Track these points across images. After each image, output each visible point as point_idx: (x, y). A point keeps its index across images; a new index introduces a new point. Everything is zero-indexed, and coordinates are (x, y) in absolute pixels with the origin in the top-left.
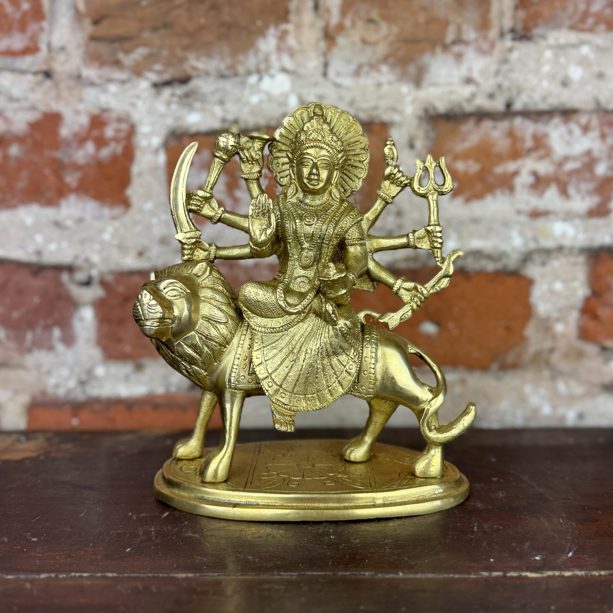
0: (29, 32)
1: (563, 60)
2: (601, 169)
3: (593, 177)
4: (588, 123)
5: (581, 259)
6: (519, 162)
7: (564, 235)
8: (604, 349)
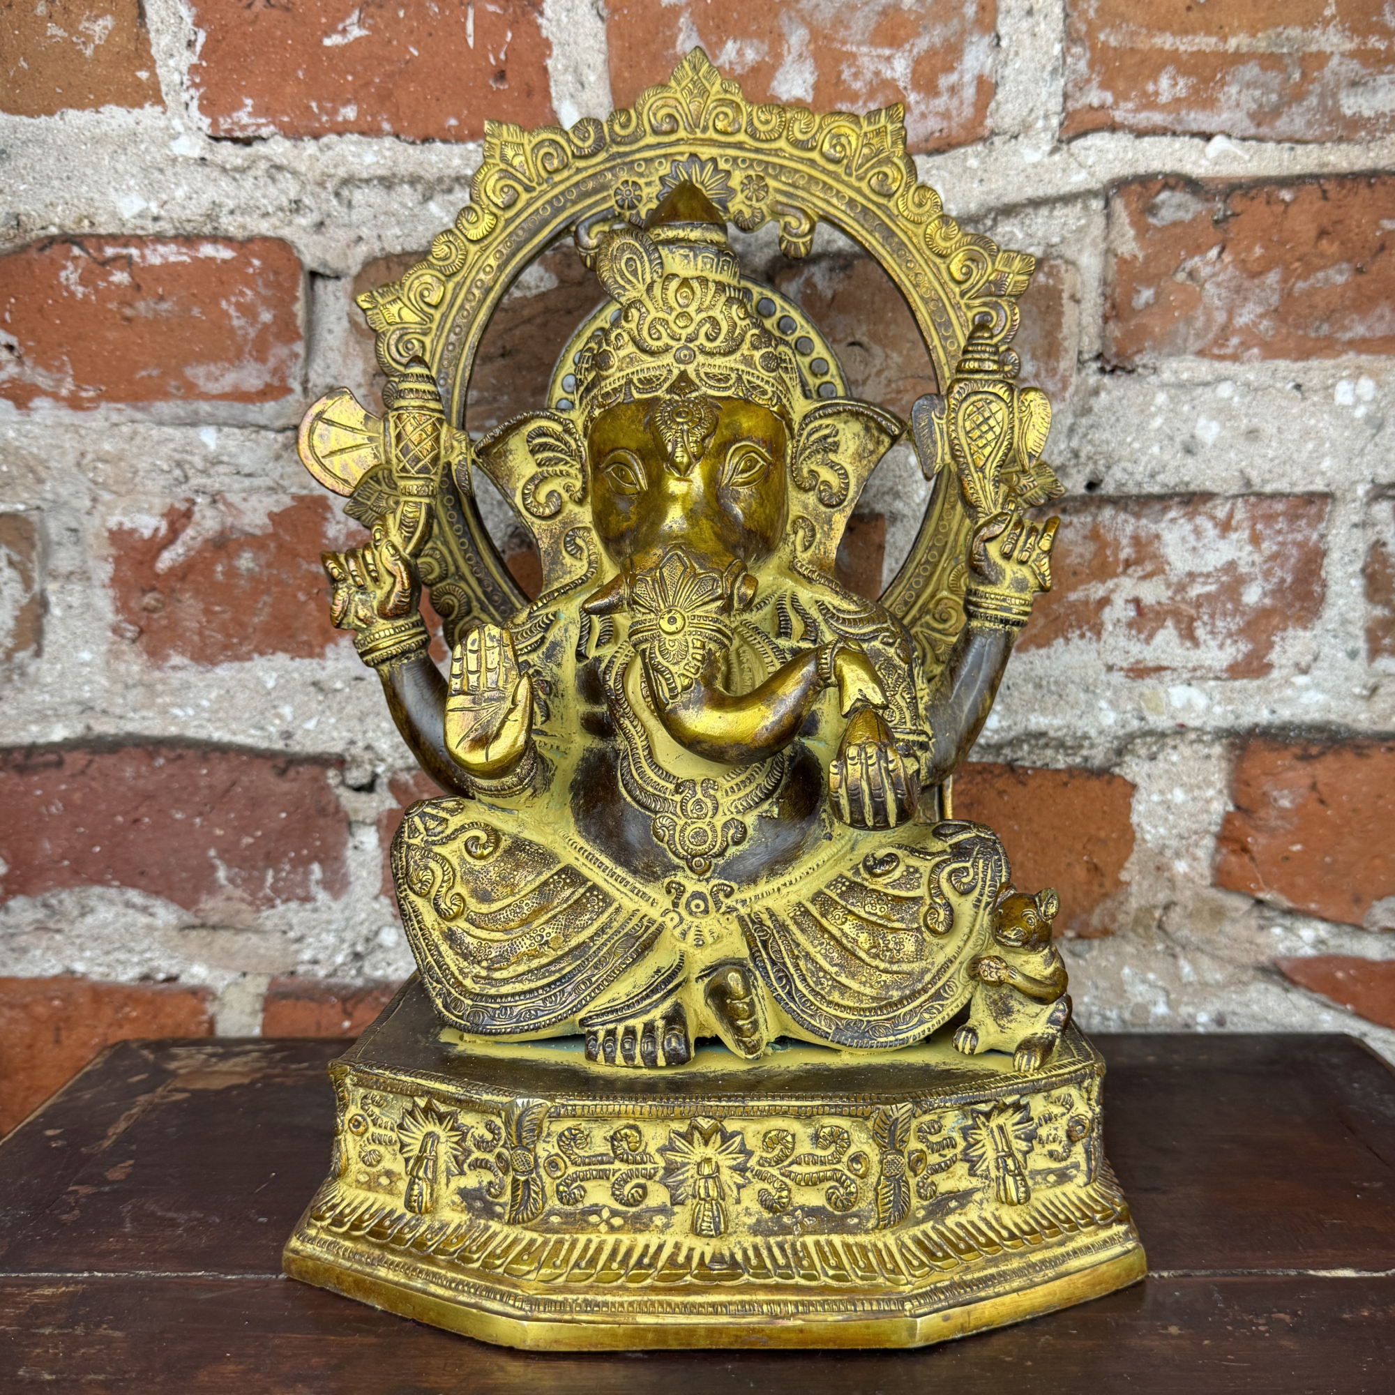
0: (272, 362)
1: (1186, 408)
2: (1252, 595)
3: (1239, 609)
4: (1230, 516)
5: (1217, 750)
6: (1110, 584)
7: (1189, 707)
8: (1260, 903)
